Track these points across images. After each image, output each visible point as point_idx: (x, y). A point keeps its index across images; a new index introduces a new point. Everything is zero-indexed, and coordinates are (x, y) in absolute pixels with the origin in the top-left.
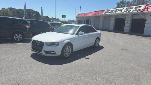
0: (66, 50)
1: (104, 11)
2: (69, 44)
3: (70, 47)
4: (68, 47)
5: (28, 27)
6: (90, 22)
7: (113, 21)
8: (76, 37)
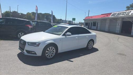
0: (48, 51)
1: (111, 13)
2: (53, 45)
3: (53, 48)
4: (51, 47)
5: (30, 27)
6: (96, 24)
7: (120, 24)
8: (62, 38)
